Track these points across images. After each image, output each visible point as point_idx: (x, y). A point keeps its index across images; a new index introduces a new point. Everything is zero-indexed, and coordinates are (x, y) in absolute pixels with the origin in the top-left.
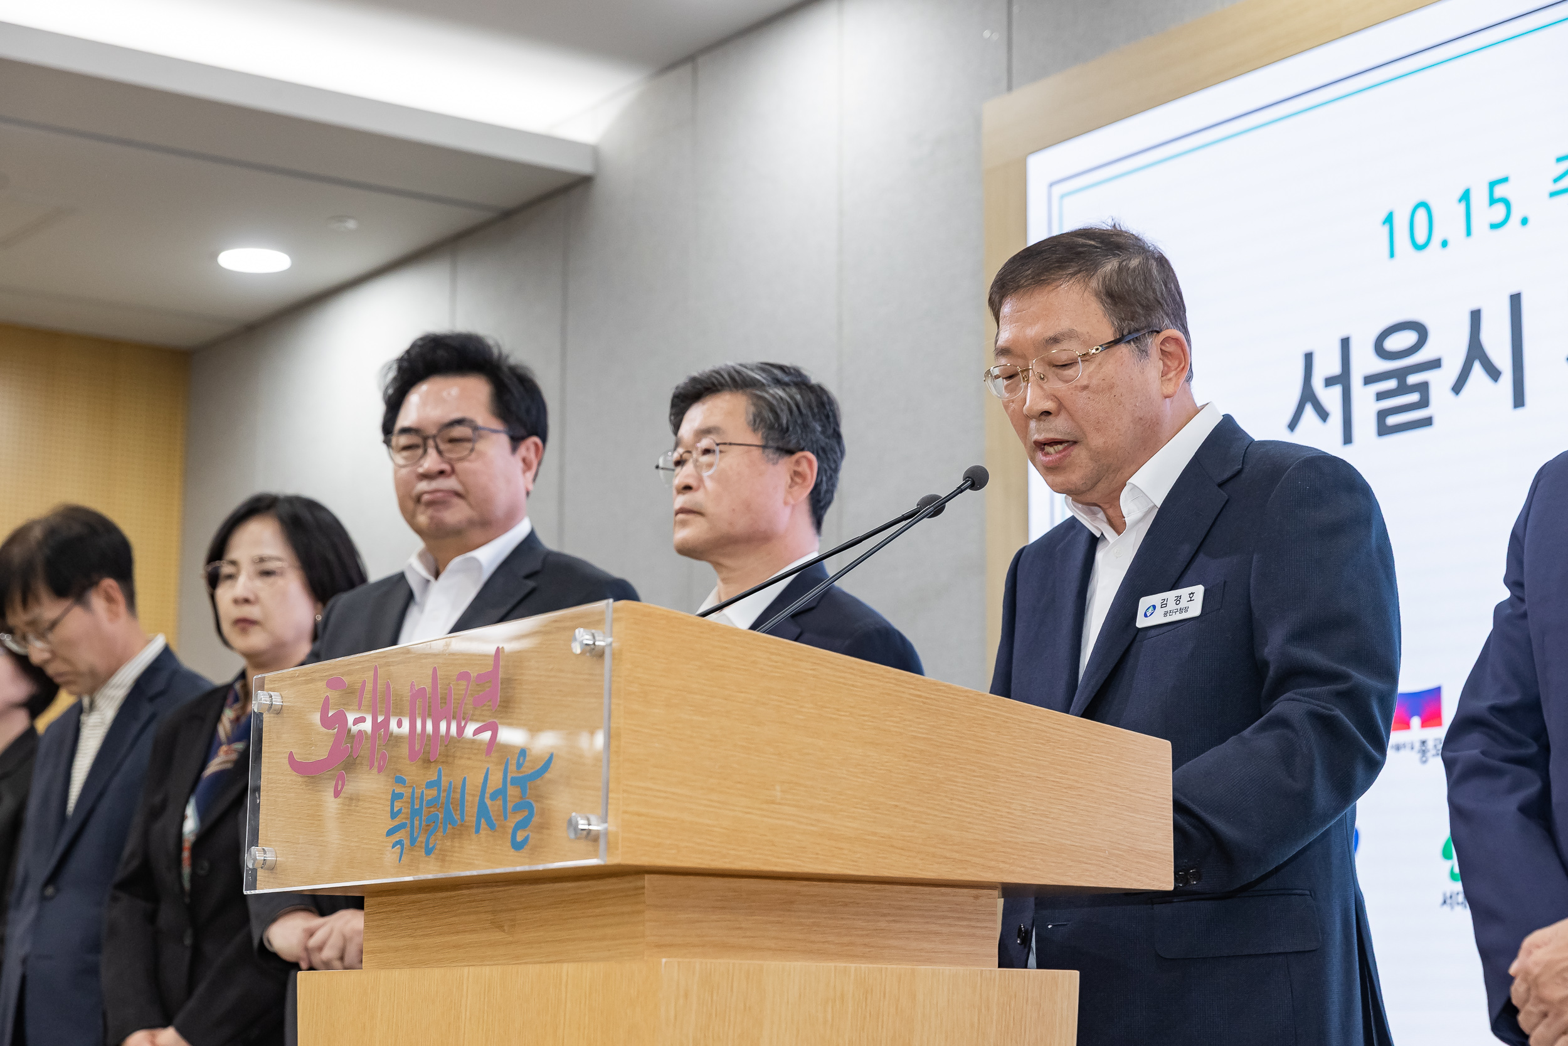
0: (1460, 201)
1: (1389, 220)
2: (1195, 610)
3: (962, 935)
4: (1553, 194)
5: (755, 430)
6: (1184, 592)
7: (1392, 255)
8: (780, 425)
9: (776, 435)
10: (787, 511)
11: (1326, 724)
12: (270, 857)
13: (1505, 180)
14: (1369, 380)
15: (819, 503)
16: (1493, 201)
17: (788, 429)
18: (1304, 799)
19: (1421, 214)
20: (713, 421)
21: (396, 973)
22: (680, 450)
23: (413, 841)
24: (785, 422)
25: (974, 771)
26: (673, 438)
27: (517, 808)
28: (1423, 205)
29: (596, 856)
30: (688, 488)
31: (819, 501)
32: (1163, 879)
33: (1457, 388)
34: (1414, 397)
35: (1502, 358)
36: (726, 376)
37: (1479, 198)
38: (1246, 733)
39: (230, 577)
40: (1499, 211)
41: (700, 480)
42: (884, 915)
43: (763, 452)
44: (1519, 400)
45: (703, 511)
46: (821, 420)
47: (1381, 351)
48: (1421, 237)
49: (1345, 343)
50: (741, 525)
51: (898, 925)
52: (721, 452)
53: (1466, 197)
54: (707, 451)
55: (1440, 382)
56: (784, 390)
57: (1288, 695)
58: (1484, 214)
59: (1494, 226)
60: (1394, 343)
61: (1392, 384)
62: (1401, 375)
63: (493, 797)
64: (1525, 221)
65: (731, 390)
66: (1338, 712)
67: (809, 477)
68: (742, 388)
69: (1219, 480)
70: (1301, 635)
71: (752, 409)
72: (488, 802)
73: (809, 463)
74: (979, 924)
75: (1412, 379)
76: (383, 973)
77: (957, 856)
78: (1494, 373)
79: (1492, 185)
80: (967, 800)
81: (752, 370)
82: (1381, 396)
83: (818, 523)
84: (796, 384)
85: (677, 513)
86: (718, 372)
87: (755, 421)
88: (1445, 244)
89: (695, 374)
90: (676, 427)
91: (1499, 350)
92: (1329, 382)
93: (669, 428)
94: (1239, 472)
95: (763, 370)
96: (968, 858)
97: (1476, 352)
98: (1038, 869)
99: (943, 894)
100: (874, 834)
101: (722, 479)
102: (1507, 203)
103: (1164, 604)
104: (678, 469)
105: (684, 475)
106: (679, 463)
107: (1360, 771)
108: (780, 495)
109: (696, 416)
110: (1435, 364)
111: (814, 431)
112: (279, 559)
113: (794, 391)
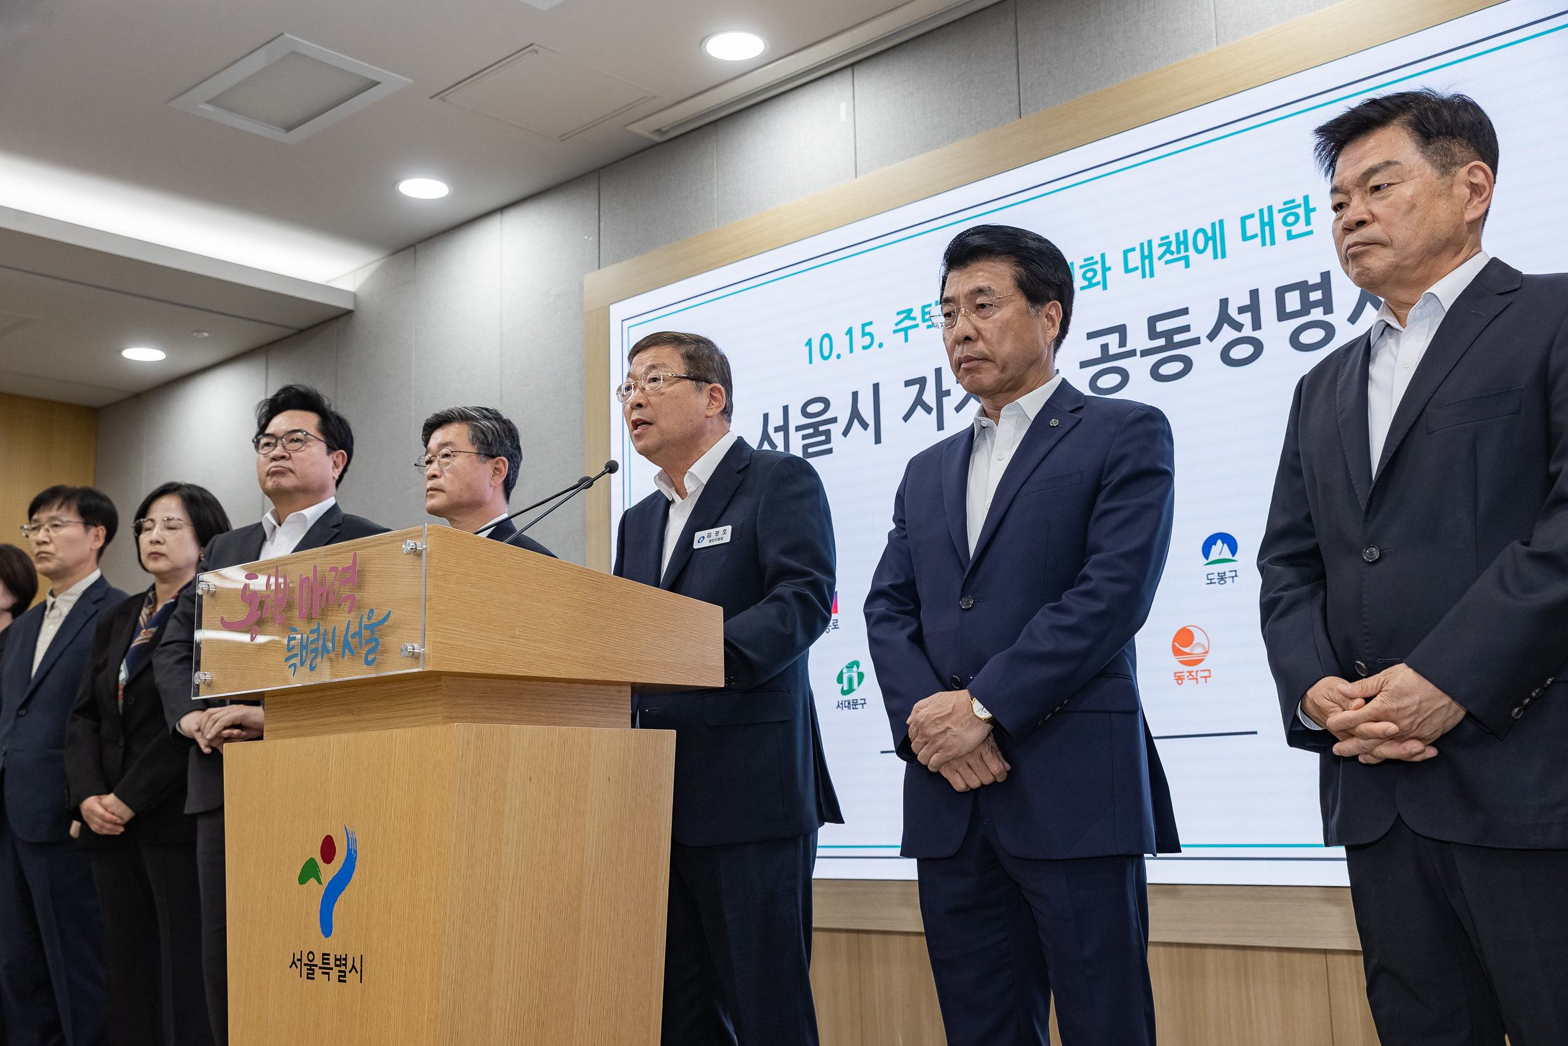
0: (846, 334)
1: (809, 343)
2: (727, 539)
3: (612, 712)
4: (895, 332)
5: (473, 444)
6: (720, 529)
7: (811, 362)
8: (488, 441)
9: (485, 447)
10: (491, 490)
11: (801, 598)
12: (208, 677)
13: (870, 323)
14: (798, 429)
15: (508, 486)
16: (864, 334)
17: (492, 444)
18: (790, 638)
19: (826, 340)
20: (449, 438)
21: (288, 741)
22: (430, 455)
23: (302, 664)
24: (490, 440)
25: (621, 622)
26: (425, 449)
27: (368, 642)
28: (827, 335)
29: (417, 667)
30: (435, 476)
31: (509, 485)
32: (717, 680)
33: (845, 433)
34: (823, 438)
35: (869, 417)
36: (456, 414)
37: (857, 333)
38: (760, 604)
39: (149, 529)
40: (868, 339)
41: (442, 471)
42: (572, 701)
43: (478, 457)
44: (878, 440)
45: (444, 489)
46: (510, 439)
47: (805, 413)
48: (826, 353)
49: (786, 409)
50: (466, 497)
51: (578, 707)
52: (454, 456)
53: (850, 332)
54: (447, 455)
55: (836, 430)
56: (489, 422)
57: (782, 583)
58: (859, 341)
59: (865, 348)
60: (811, 409)
61: (811, 431)
62: (815, 426)
63: (353, 636)
64: (881, 345)
65: (459, 422)
66: (809, 592)
67: (504, 471)
68: (465, 421)
69: (737, 470)
70: (787, 551)
71: (471, 432)
72: (350, 639)
73: (503, 463)
74: (620, 706)
75: (821, 428)
76: (279, 742)
77: (611, 667)
78: (865, 426)
79: (864, 326)
80: (618, 637)
81: (471, 410)
82: (804, 437)
83: (507, 497)
84: (496, 419)
85: (428, 490)
86: (451, 412)
87: (473, 439)
88: (839, 356)
89: (438, 412)
90: (426, 442)
91: (867, 413)
92: (777, 429)
93: (421, 443)
94: (748, 466)
95: (477, 411)
96: (617, 669)
97: (855, 414)
98: (655, 675)
99: (602, 690)
100: (569, 655)
101: (455, 472)
102: (871, 335)
103: (709, 536)
104: (428, 466)
105: (433, 469)
106: (429, 462)
107: (819, 625)
108: (487, 481)
109: (438, 437)
110: (834, 420)
111: (506, 445)
112: (180, 520)
113: (494, 422)
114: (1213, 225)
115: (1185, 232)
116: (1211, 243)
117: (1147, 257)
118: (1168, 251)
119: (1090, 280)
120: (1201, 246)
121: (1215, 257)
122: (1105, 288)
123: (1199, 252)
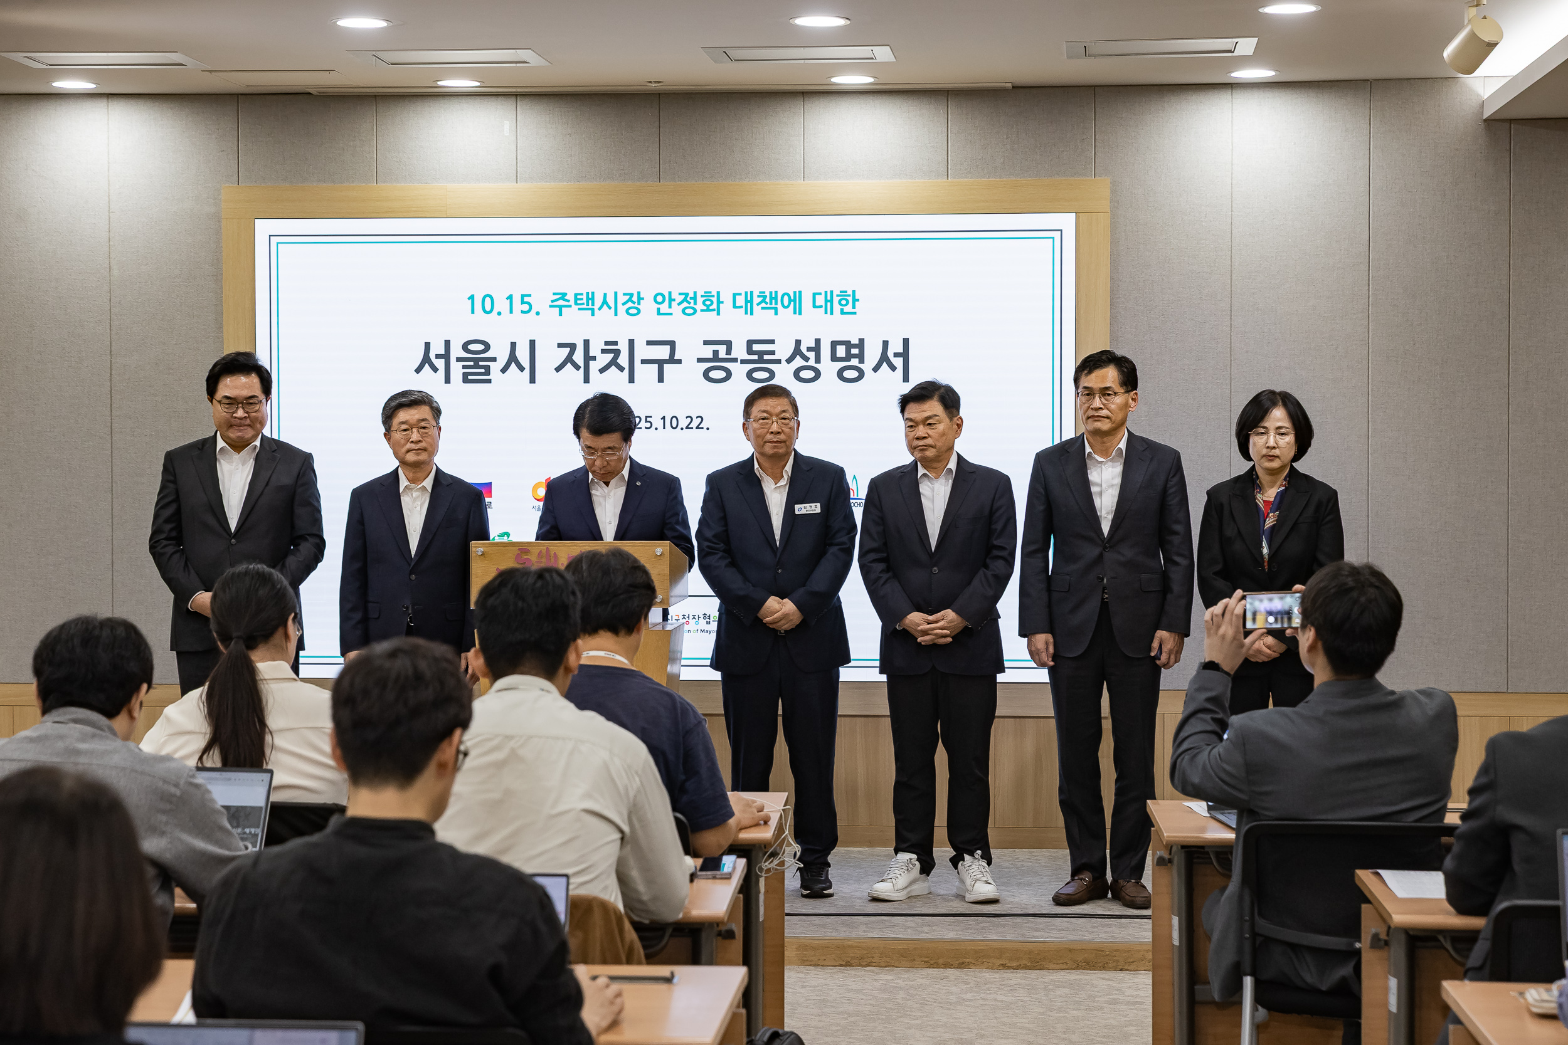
0: (507, 299)
1: (472, 298)
4: (551, 306)
7: (473, 312)
14: (459, 359)
16: (523, 302)
19: (488, 300)
28: (489, 296)
33: (504, 370)
34: (483, 371)
37: (517, 300)
40: (526, 307)
44: (532, 380)
47: (466, 349)
48: (488, 308)
49: (447, 343)
53: (510, 298)
55: (495, 368)
58: (518, 306)
59: (523, 312)
60: (473, 347)
61: (472, 363)
62: (476, 360)
64: (538, 313)
75: (482, 363)
78: (522, 369)
79: (523, 296)
82: (466, 367)
88: (499, 314)
91: (524, 360)
92: (438, 356)
97: (513, 358)
102: (530, 304)
110: (494, 359)
114: (795, 292)
115: (776, 292)
116: (792, 303)
117: (749, 301)
118: (764, 301)
119: (708, 306)
120: (786, 303)
121: (795, 313)
122: (718, 314)
123: (785, 307)
